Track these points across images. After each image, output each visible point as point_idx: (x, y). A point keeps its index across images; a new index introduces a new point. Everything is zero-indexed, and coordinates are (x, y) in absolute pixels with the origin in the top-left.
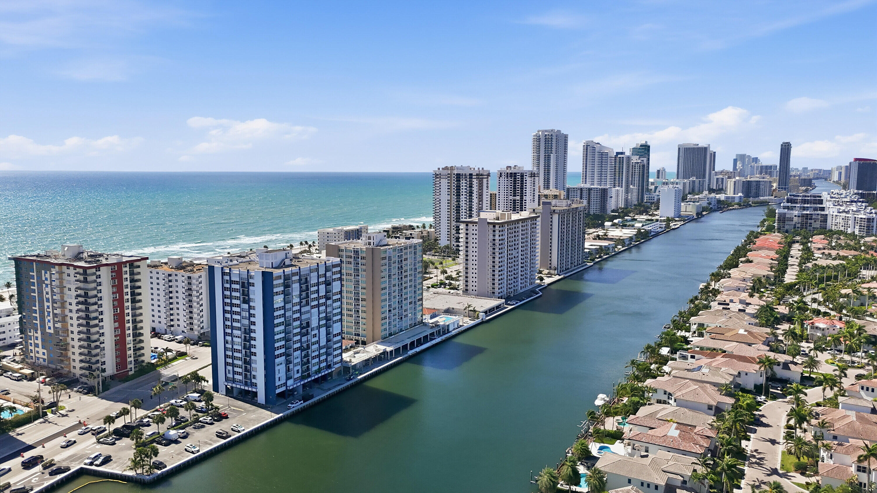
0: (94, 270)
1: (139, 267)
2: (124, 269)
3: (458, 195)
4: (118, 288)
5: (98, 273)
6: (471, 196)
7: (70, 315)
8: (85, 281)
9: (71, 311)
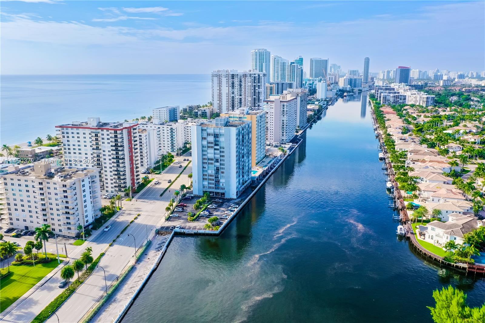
0: (121, 131)
1: (136, 129)
2: (131, 131)
3: (233, 87)
6: (240, 87)
7: (104, 157)
8: (116, 137)
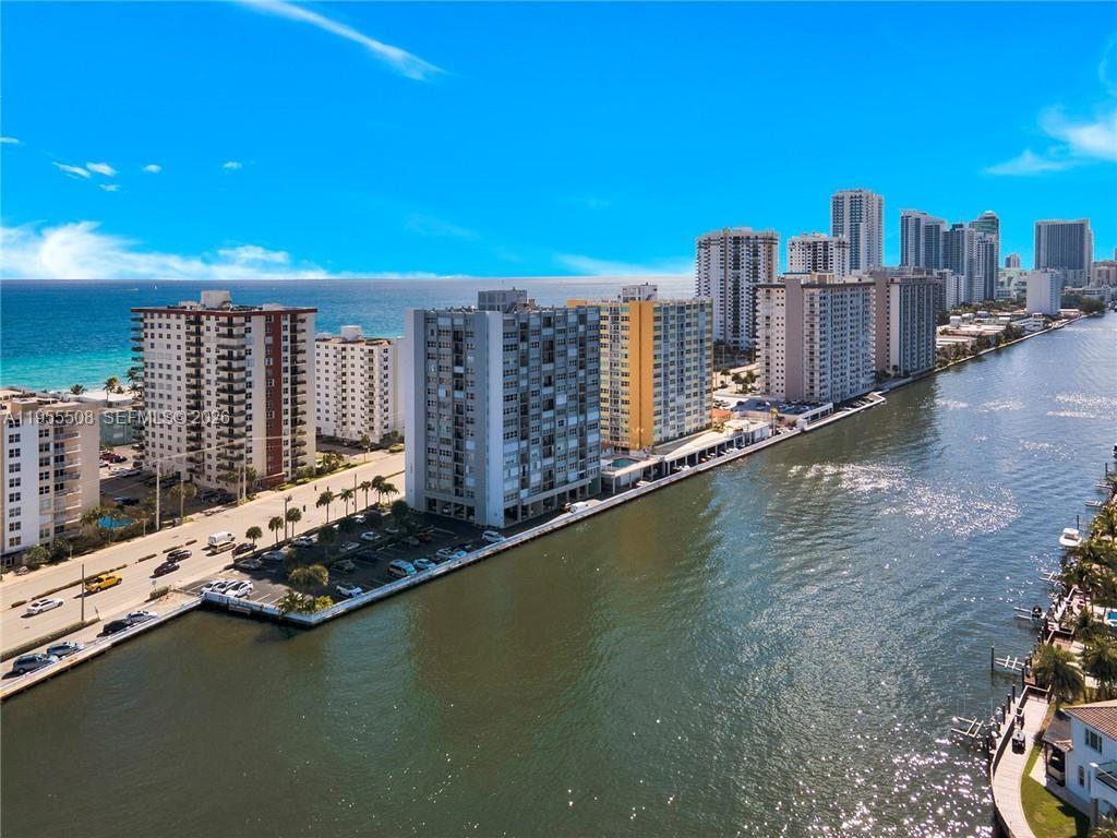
0: (242, 320)
1: (303, 321)
2: (284, 323)
4: (273, 351)
5: (248, 325)
6: (756, 268)
7: (207, 387)
8: (230, 335)
9: (208, 382)
